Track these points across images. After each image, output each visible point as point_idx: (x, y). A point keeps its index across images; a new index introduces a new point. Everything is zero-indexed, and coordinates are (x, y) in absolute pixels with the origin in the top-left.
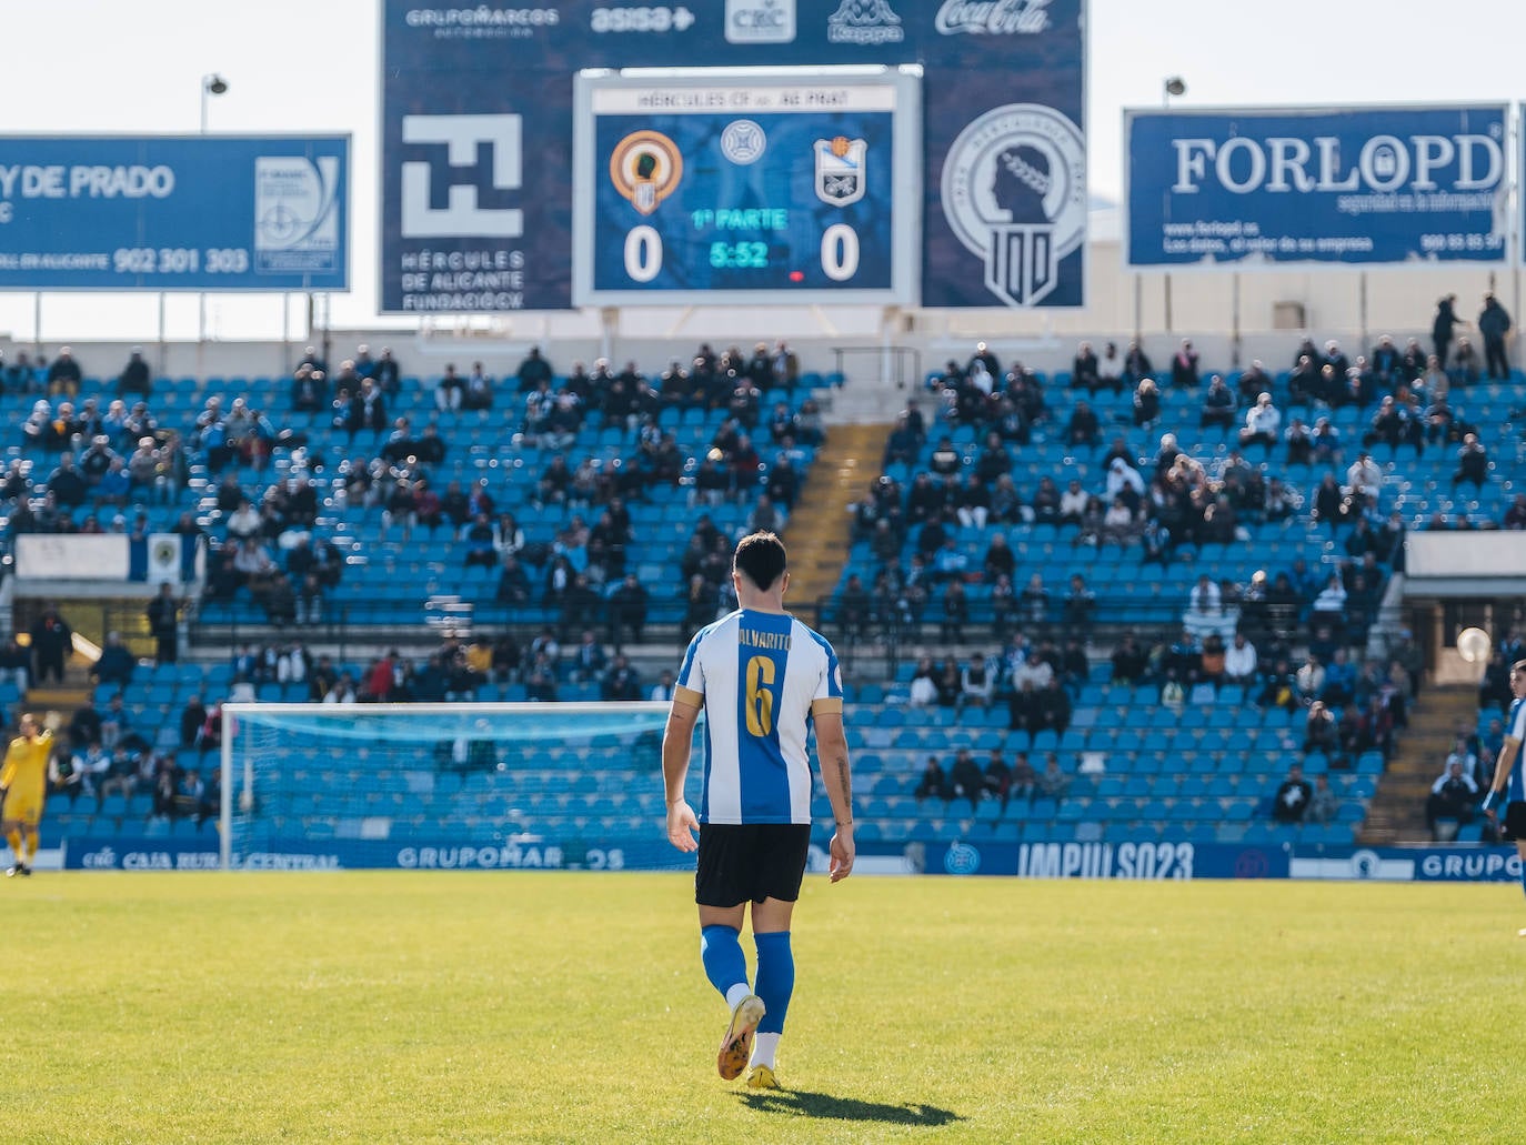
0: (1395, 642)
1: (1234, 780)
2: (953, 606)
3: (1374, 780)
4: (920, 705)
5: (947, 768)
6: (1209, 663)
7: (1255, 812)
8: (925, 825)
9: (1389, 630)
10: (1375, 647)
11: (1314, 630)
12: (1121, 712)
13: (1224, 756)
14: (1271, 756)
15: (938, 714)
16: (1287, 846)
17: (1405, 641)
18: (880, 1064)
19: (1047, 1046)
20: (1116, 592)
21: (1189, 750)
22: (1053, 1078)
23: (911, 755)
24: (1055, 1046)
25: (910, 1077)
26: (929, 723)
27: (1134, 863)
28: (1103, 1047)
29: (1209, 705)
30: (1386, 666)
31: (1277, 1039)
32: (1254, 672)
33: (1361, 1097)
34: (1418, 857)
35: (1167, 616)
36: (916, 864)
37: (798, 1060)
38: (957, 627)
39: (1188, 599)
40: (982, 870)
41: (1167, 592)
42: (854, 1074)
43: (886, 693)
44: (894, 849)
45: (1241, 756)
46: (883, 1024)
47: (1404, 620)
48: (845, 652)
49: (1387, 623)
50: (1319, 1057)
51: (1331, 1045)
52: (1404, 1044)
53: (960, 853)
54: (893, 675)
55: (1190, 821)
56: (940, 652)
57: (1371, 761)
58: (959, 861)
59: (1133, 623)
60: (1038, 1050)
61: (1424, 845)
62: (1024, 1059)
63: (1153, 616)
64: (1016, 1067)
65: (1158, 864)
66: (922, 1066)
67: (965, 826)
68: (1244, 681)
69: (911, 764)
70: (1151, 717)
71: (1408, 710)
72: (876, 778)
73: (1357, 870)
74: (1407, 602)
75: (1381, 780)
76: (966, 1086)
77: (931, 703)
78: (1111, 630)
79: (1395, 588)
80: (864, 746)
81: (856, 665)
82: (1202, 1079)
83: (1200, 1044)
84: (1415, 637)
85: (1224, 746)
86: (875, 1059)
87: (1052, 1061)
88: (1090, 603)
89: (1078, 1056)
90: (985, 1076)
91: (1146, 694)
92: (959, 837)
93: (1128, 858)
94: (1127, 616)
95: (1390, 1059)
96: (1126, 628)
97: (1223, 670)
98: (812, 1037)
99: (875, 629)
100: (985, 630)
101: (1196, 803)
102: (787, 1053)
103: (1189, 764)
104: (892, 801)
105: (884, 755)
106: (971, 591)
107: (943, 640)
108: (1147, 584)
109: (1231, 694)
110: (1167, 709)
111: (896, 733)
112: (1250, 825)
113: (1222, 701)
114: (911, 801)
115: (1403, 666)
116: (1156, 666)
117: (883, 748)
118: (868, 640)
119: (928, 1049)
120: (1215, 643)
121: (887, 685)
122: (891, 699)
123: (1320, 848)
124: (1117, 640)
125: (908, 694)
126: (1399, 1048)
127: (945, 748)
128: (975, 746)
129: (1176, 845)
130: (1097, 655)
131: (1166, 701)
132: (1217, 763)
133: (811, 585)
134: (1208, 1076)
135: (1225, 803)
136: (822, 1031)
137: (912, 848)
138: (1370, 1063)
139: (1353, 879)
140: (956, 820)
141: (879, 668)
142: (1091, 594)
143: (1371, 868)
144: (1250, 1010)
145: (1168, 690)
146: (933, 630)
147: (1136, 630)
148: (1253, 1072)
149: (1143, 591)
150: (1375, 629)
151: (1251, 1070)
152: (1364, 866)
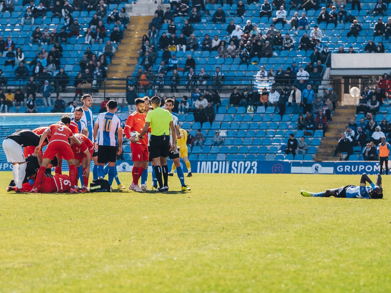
1: (271, 139)
3: (320, 139)
9: (325, 87)
10: (321, 93)
12: (232, 115)
13: (268, 131)
14: (284, 131)
16: (290, 162)
17: (331, 91)
18: (145, 237)
19: (203, 231)
20: (230, 74)
21: (256, 129)
27: (237, 168)
29: (262, 113)
34: (335, 166)
35: (248, 83)
38: (176, 86)
47: (330, 84)
49: (324, 85)
50: (295, 234)
51: (300, 231)
52: (325, 230)
55: (256, 154)
56: (169, 95)
57: (319, 133)
61: (338, 162)
62: (194, 235)
63: (243, 82)
65: (245, 168)
68: (275, 105)
70: (243, 117)
73: (314, 170)
74: (331, 77)
75: (322, 139)
78: (229, 87)
79: (327, 73)
85: (268, 127)
86: (143, 236)
88: (222, 77)
89: (213, 234)
91: (240, 110)
93: (235, 166)
94: (234, 83)
97: (268, 101)
101: (258, 147)
103: (256, 134)
108: (241, 71)
109: (271, 109)
110: (248, 114)
113: (267, 112)
115: (330, 100)
123: (302, 163)
129: (251, 162)
130: (224, 96)
131: (248, 112)
132: (266, 133)
133: (125, 72)
135: (268, 147)
139: (312, 174)
142: (222, 74)
143: (319, 169)
145: (249, 108)
146: (168, 87)
147: (238, 87)
148: (273, 240)
149: (240, 74)
150: (320, 87)
151: (272, 239)
152: (316, 169)
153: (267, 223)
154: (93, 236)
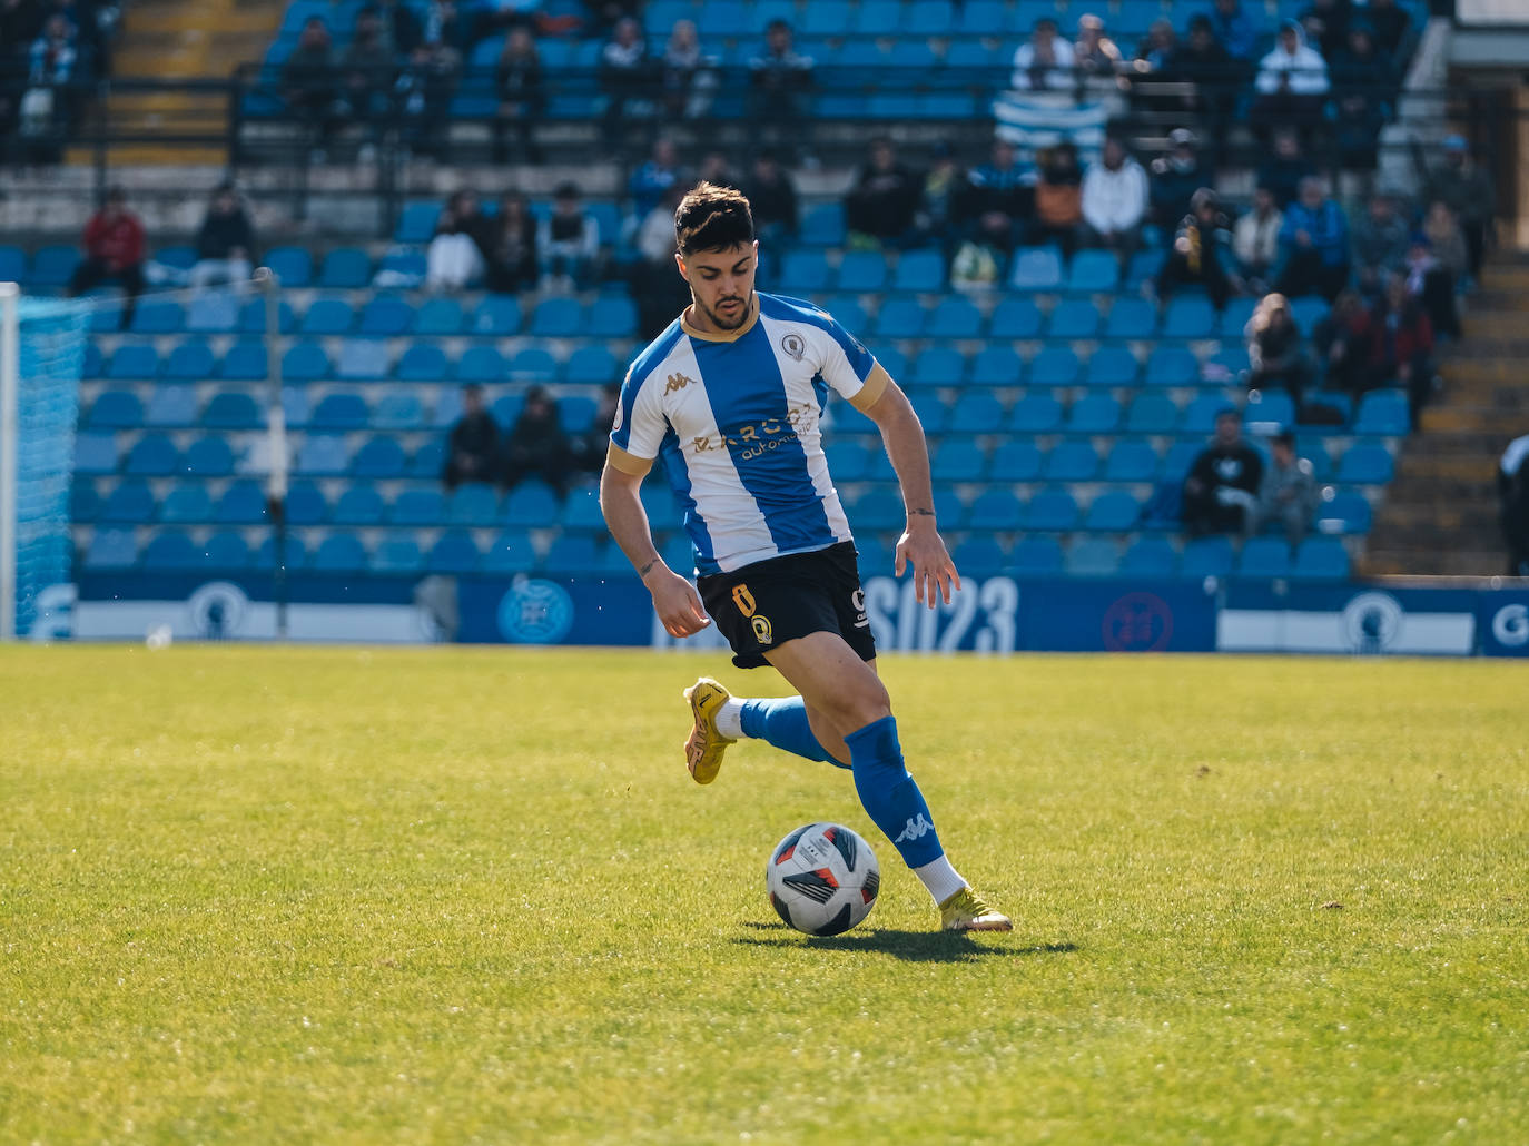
0: (1432, 161)
1: (1100, 446)
2: (515, 82)
3: (1391, 446)
4: (450, 291)
5: (505, 420)
6: (1052, 203)
7: (1145, 514)
8: (456, 539)
9: (1421, 136)
10: (1394, 171)
11: (1263, 134)
12: (866, 304)
13: (1080, 395)
14: (1179, 397)
15: (487, 312)
16: (1210, 584)
17: (1457, 159)
18: (386, 1050)
19: (733, 1010)
20: (854, 55)
21: (1007, 385)
22: (748, 1077)
23: (429, 395)
24: (750, 1010)
25: (453, 1076)
26: (466, 328)
27: (894, 618)
28: (848, 1013)
29: (1047, 292)
30: (1415, 212)
31: (1207, 994)
32: (1144, 221)
33: (1383, 1115)
34: (1481, 607)
35: (960, 106)
36: (439, 622)
37: (218, 1041)
38: (525, 126)
39: (1009, 70)
40: (577, 635)
41: (962, 55)
42: (334, 1069)
43: (377, 266)
44: (393, 589)
45: (1117, 396)
46: (389, 965)
47: (1453, 117)
48: (293, 180)
49: (1417, 122)
50: (1294, 1032)
51: (1318, 1007)
52: (1467, 1003)
53: (531, 598)
54: (390, 228)
55: (1010, 531)
56: (489, 180)
57: (1384, 408)
58: (529, 615)
59: (890, 122)
60: (713, 1020)
61: (1497, 581)
62: (685, 1037)
63: (934, 106)
64: (670, 1055)
65: (944, 621)
66: (475, 1054)
67: (541, 542)
68: (1123, 243)
69: (430, 413)
70: (929, 317)
71: (1460, 302)
72: (356, 442)
73: (1356, 636)
74: (1458, 76)
75: (1406, 448)
76: (569, 1094)
77: (471, 285)
78: (847, 134)
79: (1434, 48)
80: (330, 374)
81: (315, 206)
82: (1056, 1080)
83: (1048, 1005)
84: (1475, 151)
85: (1081, 376)
86: (376, 1039)
87: (744, 1043)
88: (803, 78)
89: (796, 1032)
90: (607, 1074)
91: (918, 268)
92: (529, 565)
93: (882, 610)
94: (880, 106)
95: (1440, 1037)
96: (880, 131)
97: (1080, 218)
98: (244, 991)
99: (354, 133)
100: (585, 134)
101: (1023, 493)
102: (195, 1026)
103: (1008, 414)
104: (390, 491)
105: (373, 394)
106: (553, 53)
107: (499, 155)
108: (921, 38)
109: (1096, 269)
110: (962, 297)
111: (397, 348)
112: (1135, 539)
113: (1076, 283)
114: (436, 490)
115: (1453, 207)
116: (939, 210)
117: (370, 380)
118: (344, 157)
119: (484, 1019)
120: (1062, 160)
121: (379, 249)
122: (388, 278)
123: (1280, 587)
124: (857, 155)
125: (420, 265)
126: (1457, 1015)
127: (499, 379)
128: (562, 374)
129: (980, 582)
130: (818, 185)
131: (961, 284)
132: (1067, 413)
133: (221, 41)
134: (1069, 1073)
135: (1083, 494)
136: (265, 979)
137: (431, 589)
138: (1399, 1043)
139: (1346, 654)
140: (523, 530)
141: (362, 213)
142: (806, 61)
143: (1386, 630)
144: (1149, 934)
145: (964, 260)
146: (476, 134)
147: (899, 134)
148: (1160, 1066)
149: (911, 55)
150: (1393, 135)
151: (1156, 1061)
152: (1371, 627)
153: (1116, 958)
154: (70, 1037)
